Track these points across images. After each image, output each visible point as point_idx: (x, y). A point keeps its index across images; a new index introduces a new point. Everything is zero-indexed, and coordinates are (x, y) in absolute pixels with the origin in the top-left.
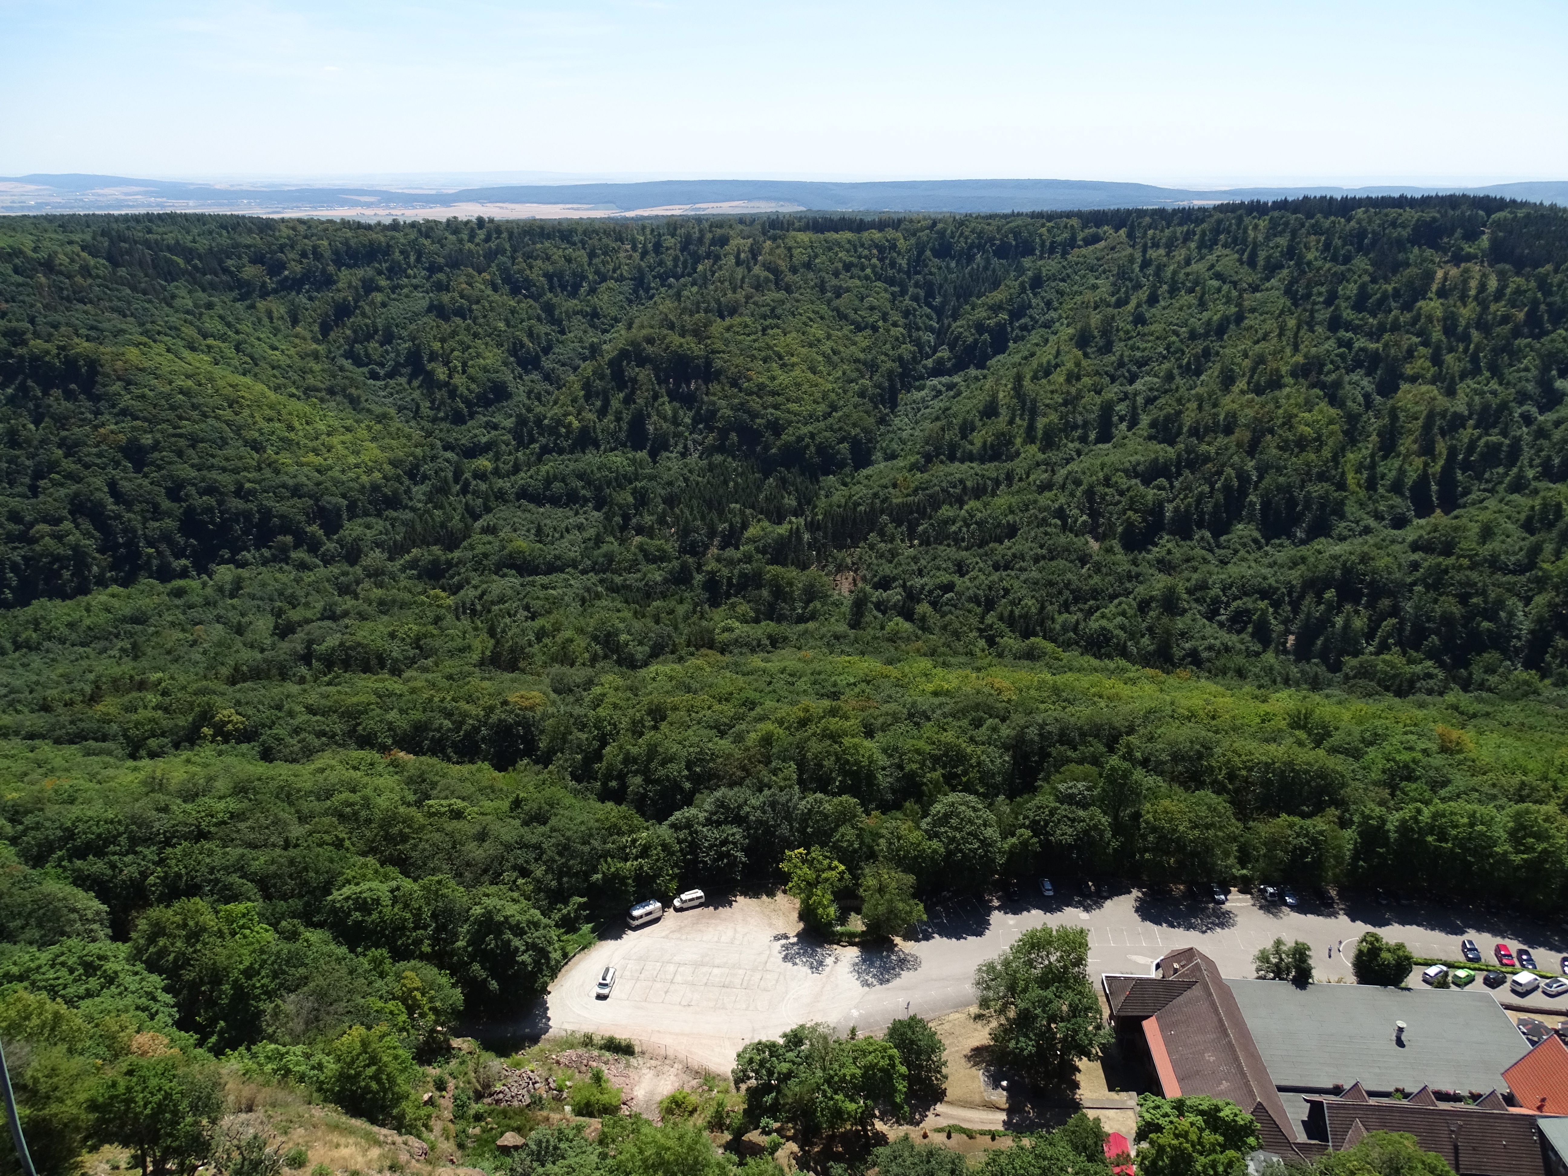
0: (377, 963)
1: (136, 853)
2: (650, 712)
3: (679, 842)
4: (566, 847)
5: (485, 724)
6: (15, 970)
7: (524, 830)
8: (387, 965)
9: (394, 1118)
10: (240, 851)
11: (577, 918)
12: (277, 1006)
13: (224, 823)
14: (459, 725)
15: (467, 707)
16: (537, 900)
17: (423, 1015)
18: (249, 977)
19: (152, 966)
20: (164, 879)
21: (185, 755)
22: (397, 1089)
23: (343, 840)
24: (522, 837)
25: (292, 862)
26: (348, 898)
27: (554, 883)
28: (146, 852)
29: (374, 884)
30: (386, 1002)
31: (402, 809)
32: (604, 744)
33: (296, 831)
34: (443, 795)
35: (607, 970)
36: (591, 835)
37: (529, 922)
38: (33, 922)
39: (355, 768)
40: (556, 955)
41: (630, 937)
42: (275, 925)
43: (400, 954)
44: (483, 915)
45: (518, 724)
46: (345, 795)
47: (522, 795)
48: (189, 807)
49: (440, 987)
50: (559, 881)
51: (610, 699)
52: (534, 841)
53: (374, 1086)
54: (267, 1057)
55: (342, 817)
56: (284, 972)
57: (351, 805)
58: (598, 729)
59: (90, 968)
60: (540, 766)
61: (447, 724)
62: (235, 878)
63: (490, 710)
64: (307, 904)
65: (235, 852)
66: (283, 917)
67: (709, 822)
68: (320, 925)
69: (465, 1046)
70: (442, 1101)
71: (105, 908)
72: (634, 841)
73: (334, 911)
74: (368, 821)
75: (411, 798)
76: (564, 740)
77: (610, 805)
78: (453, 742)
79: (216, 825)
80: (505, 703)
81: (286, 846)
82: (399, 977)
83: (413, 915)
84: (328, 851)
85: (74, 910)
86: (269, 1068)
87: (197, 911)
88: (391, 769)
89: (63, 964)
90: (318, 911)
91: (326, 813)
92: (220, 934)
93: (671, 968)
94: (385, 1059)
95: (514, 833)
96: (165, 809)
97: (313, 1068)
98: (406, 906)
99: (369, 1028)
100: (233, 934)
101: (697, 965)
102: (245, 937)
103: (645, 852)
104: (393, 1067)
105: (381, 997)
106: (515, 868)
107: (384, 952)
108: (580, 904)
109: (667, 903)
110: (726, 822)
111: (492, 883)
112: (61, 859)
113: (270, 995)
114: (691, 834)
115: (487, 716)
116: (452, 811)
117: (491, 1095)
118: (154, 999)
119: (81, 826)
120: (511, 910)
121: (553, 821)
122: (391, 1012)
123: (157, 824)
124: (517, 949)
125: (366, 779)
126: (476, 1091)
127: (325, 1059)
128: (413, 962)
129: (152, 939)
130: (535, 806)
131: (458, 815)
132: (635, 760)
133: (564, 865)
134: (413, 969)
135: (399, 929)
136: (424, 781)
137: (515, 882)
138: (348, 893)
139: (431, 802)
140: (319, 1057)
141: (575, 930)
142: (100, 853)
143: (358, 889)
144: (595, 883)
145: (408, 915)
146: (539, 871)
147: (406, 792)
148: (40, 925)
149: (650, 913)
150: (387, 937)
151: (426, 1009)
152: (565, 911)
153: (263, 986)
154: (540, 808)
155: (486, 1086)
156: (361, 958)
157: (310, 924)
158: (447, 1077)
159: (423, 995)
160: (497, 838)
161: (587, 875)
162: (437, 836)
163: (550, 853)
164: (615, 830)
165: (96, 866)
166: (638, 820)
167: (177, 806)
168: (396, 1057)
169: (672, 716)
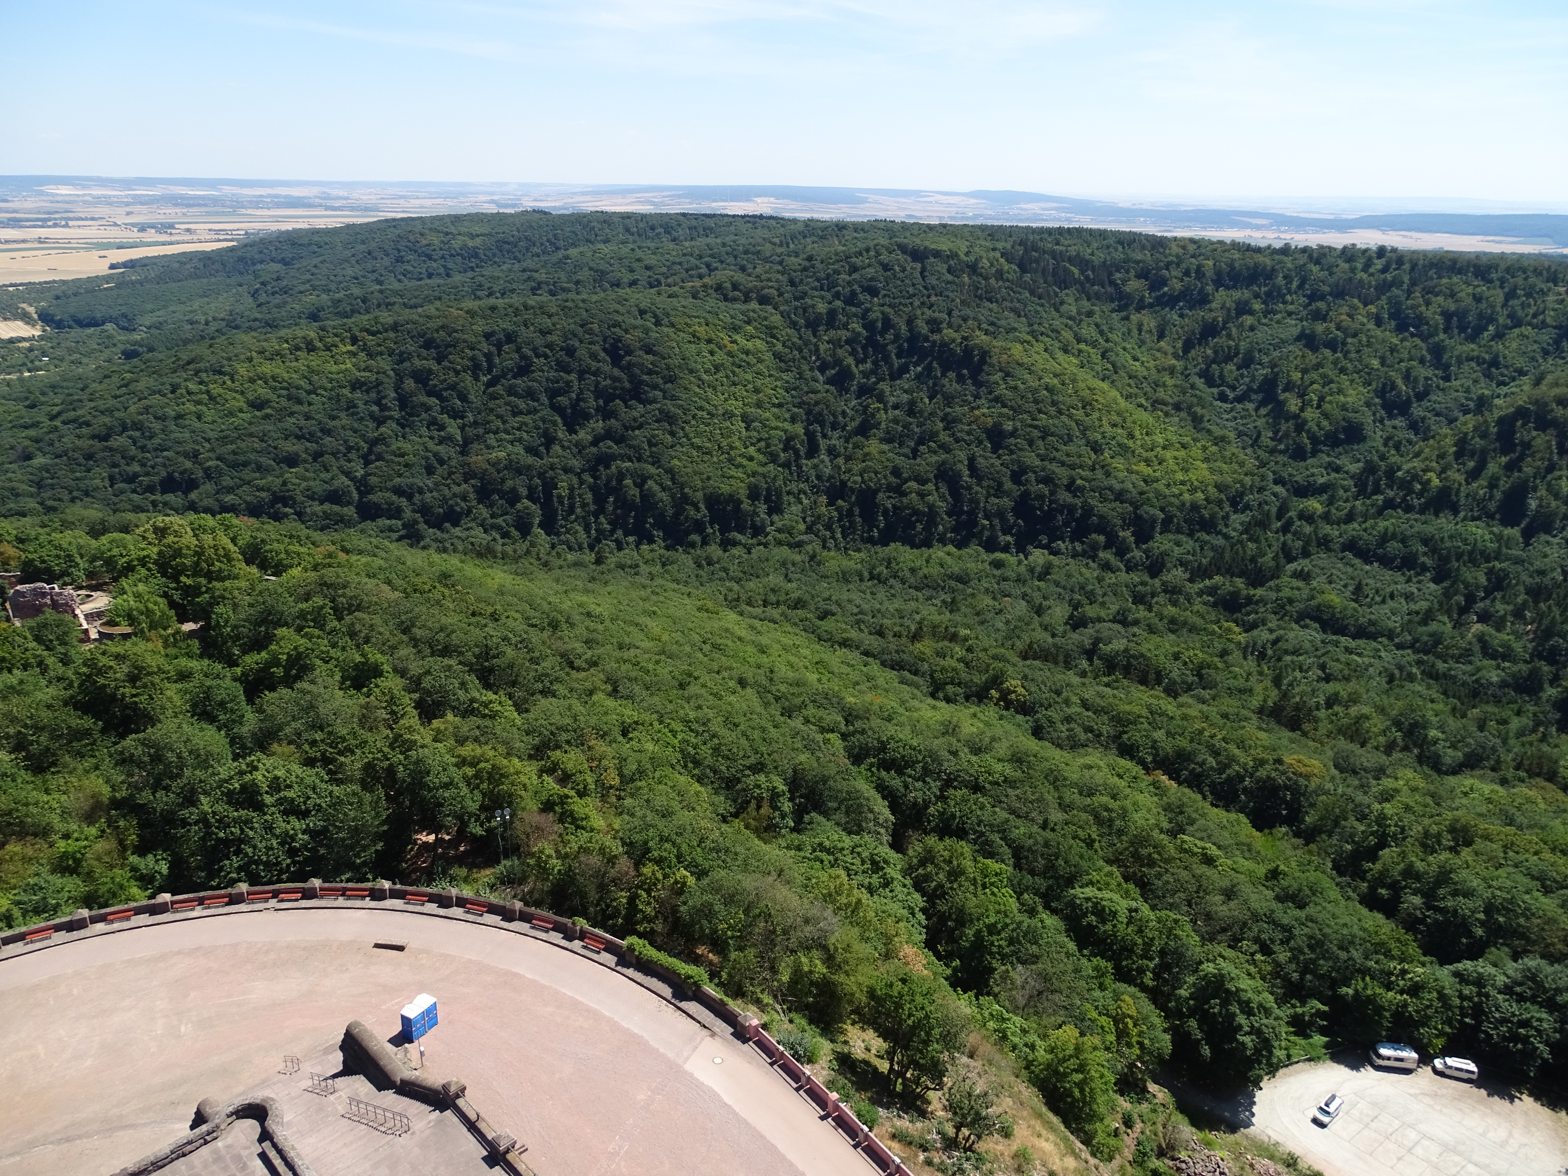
0: (1101, 973)
1: (924, 782)
2: (1452, 830)
3: (1462, 997)
4: (1320, 944)
5: (1251, 776)
6: (827, 843)
7: (1275, 905)
8: (1108, 980)
9: (1085, 1133)
10: (1005, 815)
11: (1311, 1024)
12: (1007, 971)
13: (997, 784)
14: (1223, 767)
15: (1237, 752)
16: (1273, 986)
17: (1129, 1045)
18: (990, 933)
19: (918, 886)
20: (942, 814)
21: (974, 709)
22: (1095, 1107)
23: (1094, 841)
24: (1273, 911)
25: (1047, 844)
26: (1088, 899)
27: (1295, 976)
28: (933, 784)
29: (1116, 897)
30: (1100, 1014)
31: (1155, 833)
32: (1382, 844)
33: (1056, 816)
34: (1198, 835)
35: (1333, 1097)
36: (1352, 943)
37: (1260, 1006)
38: (843, 808)
39: (1120, 776)
40: (1280, 1054)
41: (1368, 1075)
42: (1019, 895)
43: (1123, 975)
44: (1214, 976)
45: (1287, 788)
46: (1105, 799)
47: (1282, 867)
48: (974, 758)
49: (1152, 1027)
50: (1303, 974)
51: (1405, 797)
52: (1285, 921)
53: (1077, 1093)
54: (991, 1014)
55: (1097, 817)
56: (1020, 943)
57: (1107, 810)
58: (1379, 825)
59: (876, 866)
60: (1300, 841)
61: (1211, 761)
62: (996, 838)
63: (1262, 763)
64: (1050, 888)
65: (1002, 815)
66: (1027, 889)
67: (1507, 990)
68: (1054, 911)
69: (1160, 1095)
70: (1125, 1137)
71: (892, 818)
72: (1404, 972)
73: (1072, 904)
74: (1120, 833)
75: (1166, 825)
76: (1336, 824)
77: (1379, 917)
78: (1213, 782)
79: (990, 783)
80: (1279, 761)
81: (1044, 826)
82: (1117, 997)
83: (1144, 944)
84: (1078, 847)
85: (871, 811)
86: (991, 1025)
87: (962, 854)
88: (1151, 788)
89: (859, 854)
90: (1058, 898)
91: (1084, 809)
92: (974, 882)
93: (1413, 1135)
94: (1093, 1073)
95: (1264, 904)
96: (955, 754)
97: (1026, 1045)
98: (1140, 931)
99: (1082, 1034)
100: (984, 887)
101: (1448, 1148)
102: (993, 894)
103: (1415, 990)
104: (1097, 1084)
105: (1097, 1008)
106: (1257, 940)
107: (1110, 965)
108: (1318, 1010)
109: (1425, 1059)
110: (1533, 1000)
111: (1229, 946)
112: (872, 765)
113: (1004, 958)
114: (1479, 994)
115: (1256, 768)
116: (1205, 855)
117: (1173, 1159)
118: (913, 914)
119: (892, 745)
120: (1245, 983)
121: (1311, 910)
122: (1102, 1027)
123: (946, 764)
124: (1240, 1027)
125: (1128, 791)
126: (1160, 1146)
127: (1038, 1042)
128: (1132, 989)
129: (923, 863)
130: (1295, 886)
131: (1209, 861)
132: (1418, 876)
133: (1313, 961)
134: (1132, 996)
135: (1126, 949)
136: (1181, 813)
137: (1252, 954)
138: (1091, 895)
139: (1185, 837)
140: (1033, 1038)
141: (1307, 1037)
142: (900, 772)
143: (1100, 895)
144: (1343, 997)
145: (1140, 941)
146: (1283, 956)
147: (1162, 818)
148: (847, 813)
149: (1401, 1060)
150: (1114, 952)
151: (1134, 1040)
152: (1299, 1010)
153: (1000, 946)
154: (1300, 890)
155: (1171, 1147)
156: (1084, 961)
157: (1047, 907)
158: (1136, 1116)
159: (1135, 1025)
160: (1246, 902)
161: (1334, 984)
162: (1184, 874)
163: (1300, 941)
164: (1381, 948)
165: (894, 781)
166: (1413, 949)
167: (965, 754)
168: (1102, 1076)
169: (1479, 844)
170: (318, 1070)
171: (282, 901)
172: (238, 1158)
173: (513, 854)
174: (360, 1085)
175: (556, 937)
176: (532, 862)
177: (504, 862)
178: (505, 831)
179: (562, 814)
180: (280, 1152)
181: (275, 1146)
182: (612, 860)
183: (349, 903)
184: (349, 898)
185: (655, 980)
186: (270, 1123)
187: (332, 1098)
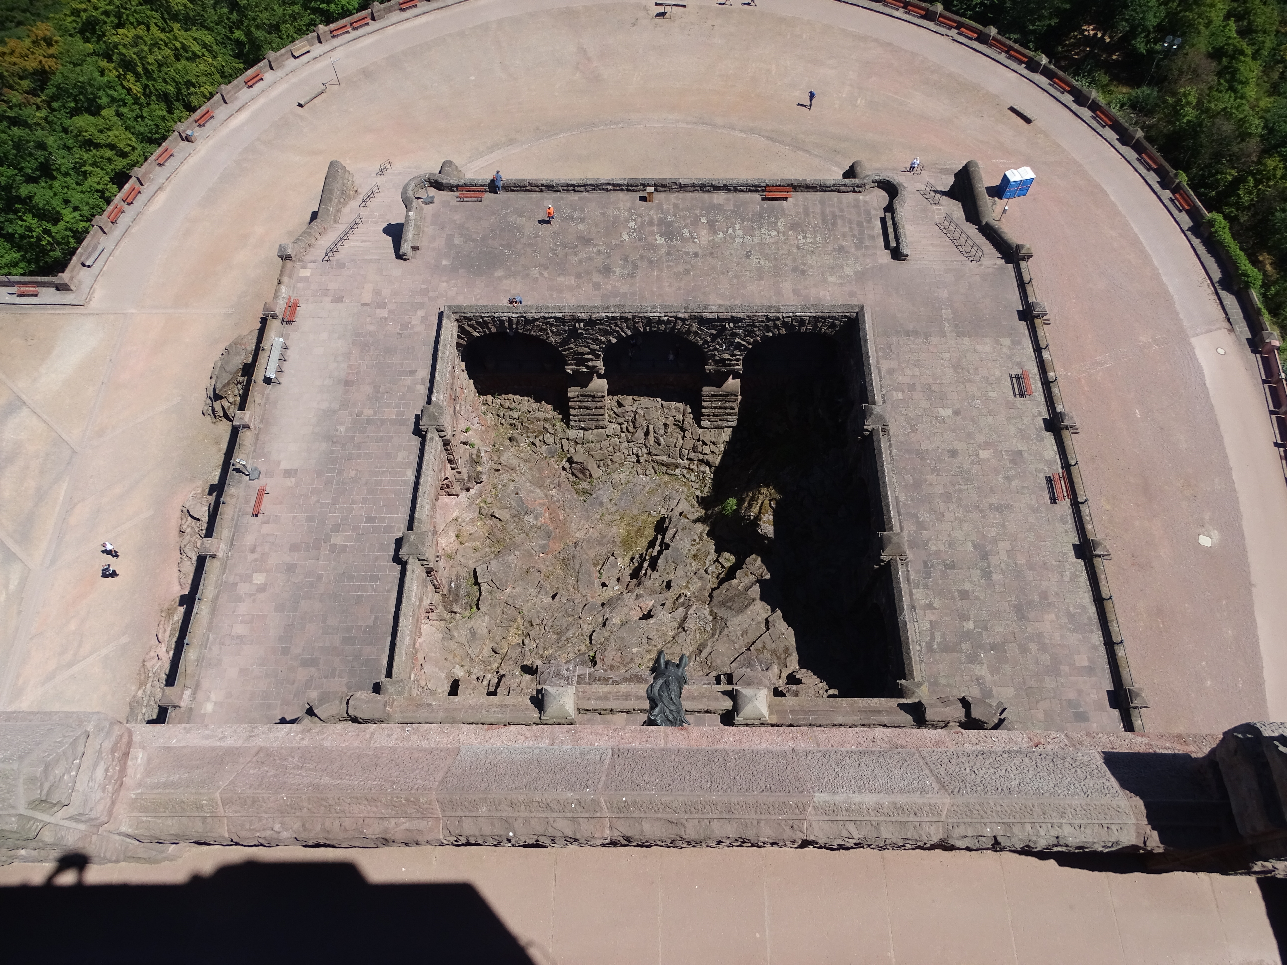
170: (932, 181)
171: (960, 34)
172: (868, 213)
173: (1156, 84)
174: (956, 209)
175: (1153, 178)
176: (1170, 100)
177: (1145, 88)
178: (1163, 59)
179: (1226, 68)
180: (895, 225)
181: (893, 219)
182: (1244, 136)
183: (1008, 62)
184: (1010, 57)
185: (1213, 260)
186: (896, 202)
187: (935, 207)
